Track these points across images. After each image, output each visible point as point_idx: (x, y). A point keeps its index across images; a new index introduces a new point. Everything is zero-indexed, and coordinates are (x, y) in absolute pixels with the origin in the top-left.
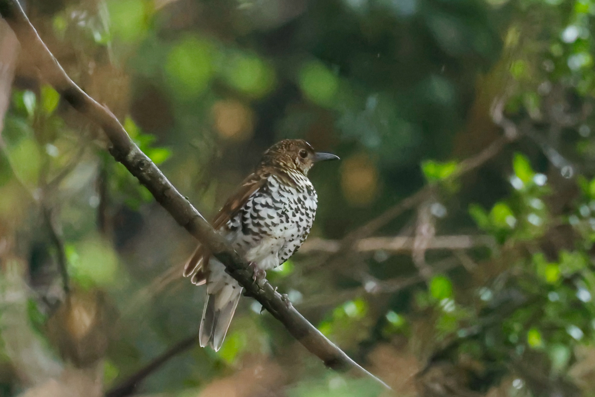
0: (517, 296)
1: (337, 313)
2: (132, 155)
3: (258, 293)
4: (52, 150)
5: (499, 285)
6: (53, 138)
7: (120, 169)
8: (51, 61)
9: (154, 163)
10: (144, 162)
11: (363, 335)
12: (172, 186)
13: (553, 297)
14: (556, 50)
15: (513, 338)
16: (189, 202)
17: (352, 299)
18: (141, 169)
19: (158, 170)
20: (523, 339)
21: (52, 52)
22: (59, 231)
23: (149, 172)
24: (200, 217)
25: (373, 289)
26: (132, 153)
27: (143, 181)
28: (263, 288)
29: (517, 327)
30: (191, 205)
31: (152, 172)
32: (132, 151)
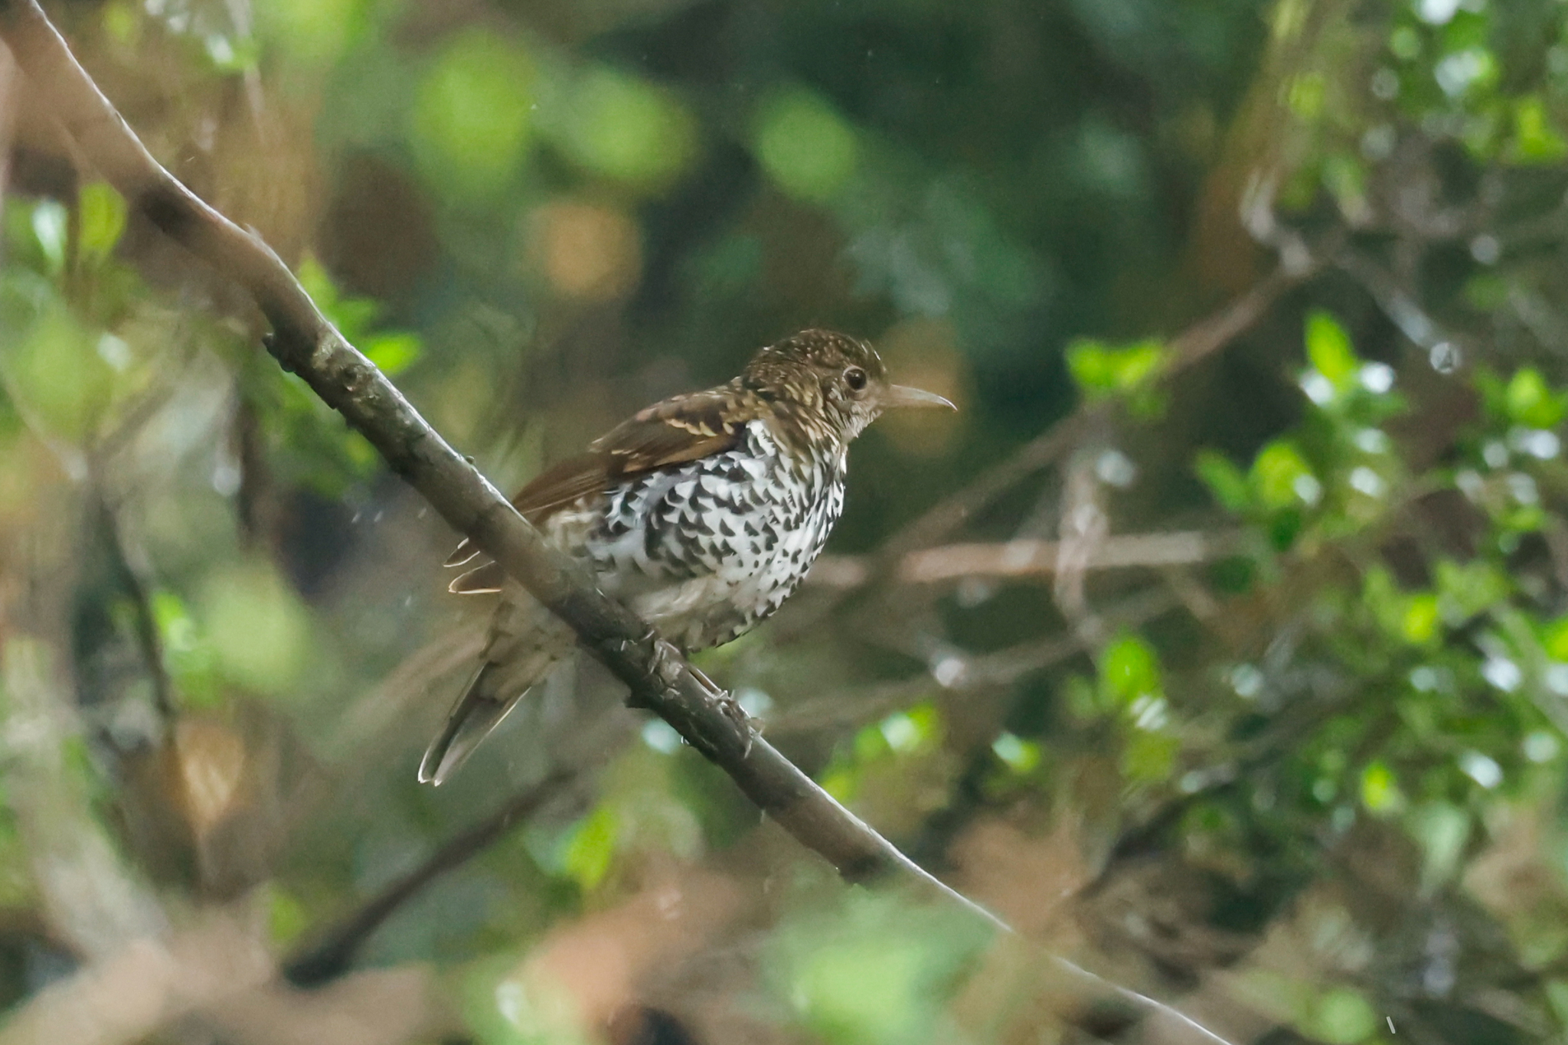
0: (1327, 684)
1: (866, 744)
2: (323, 353)
3: (662, 697)
4: (114, 350)
5: (1281, 652)
6: (115, 319)
8: (105, 119)
9: (383, 373)
10: (356, 370)
11: (936, 799)
12: (431, 429)
13: (1422, 679)
14: (1403, 42)
15: (1323, 790)
16: (476, 471)
17: (904, 706)
18: (350, 389)
19: (393, 389)
20: (1348, 792)
21: (107, 97)
22: (139, 559)
23: (370, 397)
24: (506, 506)
25: (956, 680)
26: (325, 349)
27: (354, 420)
28: (674, 685)
29: (1332, 761)
30: (481, 477)
31: (377, 395)
32: (325, 343)
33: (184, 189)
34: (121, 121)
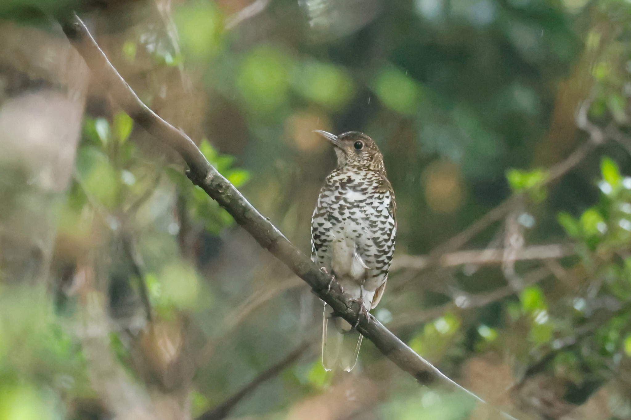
0: (612, 304)
1: (428, 330)
2: (209, 178)
3: (346, 312)
4: (128, 178)
5: (593, 292)
6: (129, 166)
7: (198, 192)
8: (122, 86)
9: (233, 185)
10: (223, 184)
12: (253, 207)
15: (610, 347)
16: (271, 223)
17: (442, 315)
18: (220, 191)
19: (237, 191)
20: (619, 348)
21: (123, 77)
22: (139, 260)
23: (229, 195)
24: (283, 237)
25: (463, 304)
26: (210, 176)
27: (222, 203)
28: (351, 307)
29: (613, 335)
30: (273, 226)
31: (231, 194)
32: (210, 174)
33: (154, 113)
34: (128, 86)
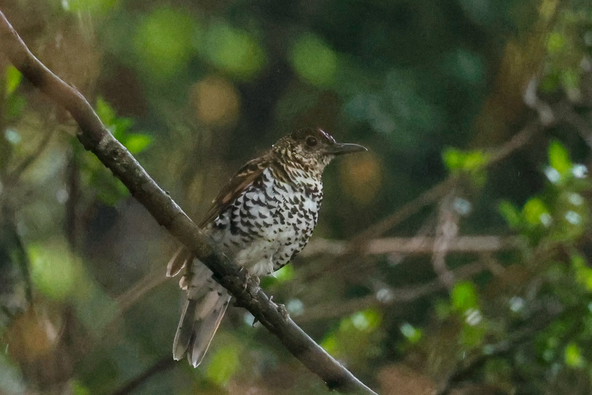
0: (554, 307)
2: (104, 143)
3: (250, 303)
8: (9, 33)
9: (130, 153)
10: (118, 151)
12: (151, 179)
15: (548, 355)
16: (170, 198)
17: (361, 309)
18: (115, 159)
19: (135, 160)
20: (559, 357)
21: (11, 24)
23: (124, 163)
24: (184, 215)
25: (385, 298)
27: (116, 173)
28: (256, 298)
29: (552, 342)
30: (172, 201)
31: (128, 162)
32: (105, 138)
33: (44, 67)
34: (16, 35)
